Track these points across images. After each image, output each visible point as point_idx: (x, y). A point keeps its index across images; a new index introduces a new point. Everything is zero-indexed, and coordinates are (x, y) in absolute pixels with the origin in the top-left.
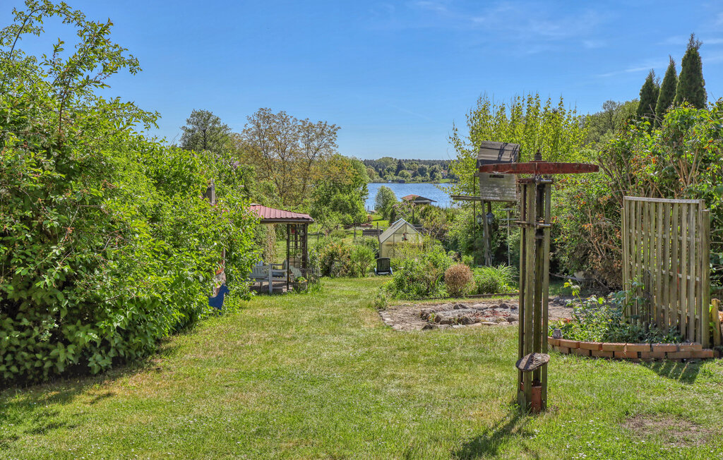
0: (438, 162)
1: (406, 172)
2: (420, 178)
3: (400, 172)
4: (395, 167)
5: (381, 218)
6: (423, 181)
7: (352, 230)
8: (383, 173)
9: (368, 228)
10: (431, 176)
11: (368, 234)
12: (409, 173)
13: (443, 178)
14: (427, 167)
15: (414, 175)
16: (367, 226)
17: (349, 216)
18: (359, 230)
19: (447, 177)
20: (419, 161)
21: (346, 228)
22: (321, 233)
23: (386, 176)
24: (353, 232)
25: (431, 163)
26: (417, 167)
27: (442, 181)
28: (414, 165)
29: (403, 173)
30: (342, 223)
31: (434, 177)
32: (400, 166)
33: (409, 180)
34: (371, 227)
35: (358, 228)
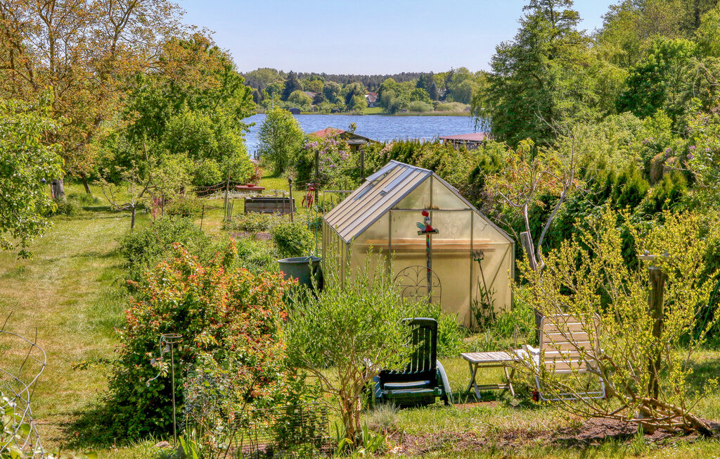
0: (358, 78)
1: (303, 95)
2: (327, 105)
3: (293, 94)
4: (281, 86)
5: (272, 173)
6: (333, 111)
7: (215, 199)
8: (260, 96)
9: (255, 195)
10: (347, 103)
11: (259, 210)
12: (309, 96)
13: (369, 106)
14: (339, 86)
15: (317, 100)
16: (250, 189)
17: (212, 164)
18: (237, 199)
19: (375, 106)
20: (324, 75)
21: (200, 195)
22: (142, 207)
23: (266, 100)
24: (221, 204)
25: (346, 80)
26: (322, 86)
27: (366, 110)
28: (316, 81)
29: (296, 96)
30: (193, 183)
31: (353, 104)
32: (292, 83)
33: (308, 108)
34: (260, 191)
35: (230, 195)
